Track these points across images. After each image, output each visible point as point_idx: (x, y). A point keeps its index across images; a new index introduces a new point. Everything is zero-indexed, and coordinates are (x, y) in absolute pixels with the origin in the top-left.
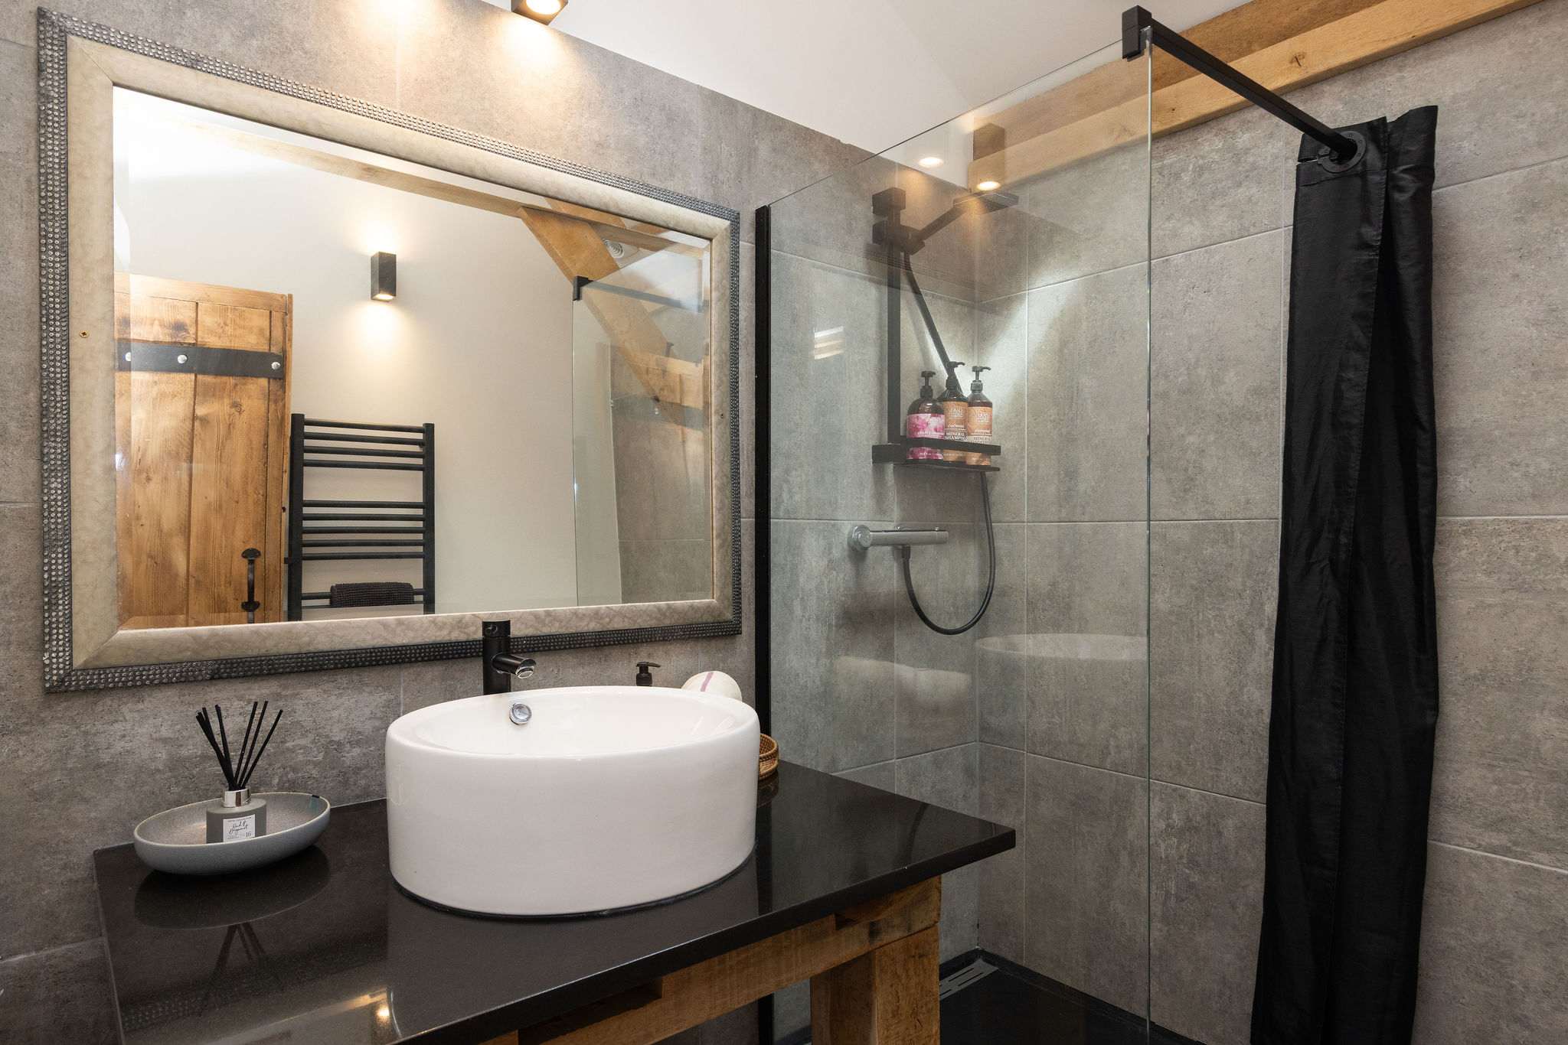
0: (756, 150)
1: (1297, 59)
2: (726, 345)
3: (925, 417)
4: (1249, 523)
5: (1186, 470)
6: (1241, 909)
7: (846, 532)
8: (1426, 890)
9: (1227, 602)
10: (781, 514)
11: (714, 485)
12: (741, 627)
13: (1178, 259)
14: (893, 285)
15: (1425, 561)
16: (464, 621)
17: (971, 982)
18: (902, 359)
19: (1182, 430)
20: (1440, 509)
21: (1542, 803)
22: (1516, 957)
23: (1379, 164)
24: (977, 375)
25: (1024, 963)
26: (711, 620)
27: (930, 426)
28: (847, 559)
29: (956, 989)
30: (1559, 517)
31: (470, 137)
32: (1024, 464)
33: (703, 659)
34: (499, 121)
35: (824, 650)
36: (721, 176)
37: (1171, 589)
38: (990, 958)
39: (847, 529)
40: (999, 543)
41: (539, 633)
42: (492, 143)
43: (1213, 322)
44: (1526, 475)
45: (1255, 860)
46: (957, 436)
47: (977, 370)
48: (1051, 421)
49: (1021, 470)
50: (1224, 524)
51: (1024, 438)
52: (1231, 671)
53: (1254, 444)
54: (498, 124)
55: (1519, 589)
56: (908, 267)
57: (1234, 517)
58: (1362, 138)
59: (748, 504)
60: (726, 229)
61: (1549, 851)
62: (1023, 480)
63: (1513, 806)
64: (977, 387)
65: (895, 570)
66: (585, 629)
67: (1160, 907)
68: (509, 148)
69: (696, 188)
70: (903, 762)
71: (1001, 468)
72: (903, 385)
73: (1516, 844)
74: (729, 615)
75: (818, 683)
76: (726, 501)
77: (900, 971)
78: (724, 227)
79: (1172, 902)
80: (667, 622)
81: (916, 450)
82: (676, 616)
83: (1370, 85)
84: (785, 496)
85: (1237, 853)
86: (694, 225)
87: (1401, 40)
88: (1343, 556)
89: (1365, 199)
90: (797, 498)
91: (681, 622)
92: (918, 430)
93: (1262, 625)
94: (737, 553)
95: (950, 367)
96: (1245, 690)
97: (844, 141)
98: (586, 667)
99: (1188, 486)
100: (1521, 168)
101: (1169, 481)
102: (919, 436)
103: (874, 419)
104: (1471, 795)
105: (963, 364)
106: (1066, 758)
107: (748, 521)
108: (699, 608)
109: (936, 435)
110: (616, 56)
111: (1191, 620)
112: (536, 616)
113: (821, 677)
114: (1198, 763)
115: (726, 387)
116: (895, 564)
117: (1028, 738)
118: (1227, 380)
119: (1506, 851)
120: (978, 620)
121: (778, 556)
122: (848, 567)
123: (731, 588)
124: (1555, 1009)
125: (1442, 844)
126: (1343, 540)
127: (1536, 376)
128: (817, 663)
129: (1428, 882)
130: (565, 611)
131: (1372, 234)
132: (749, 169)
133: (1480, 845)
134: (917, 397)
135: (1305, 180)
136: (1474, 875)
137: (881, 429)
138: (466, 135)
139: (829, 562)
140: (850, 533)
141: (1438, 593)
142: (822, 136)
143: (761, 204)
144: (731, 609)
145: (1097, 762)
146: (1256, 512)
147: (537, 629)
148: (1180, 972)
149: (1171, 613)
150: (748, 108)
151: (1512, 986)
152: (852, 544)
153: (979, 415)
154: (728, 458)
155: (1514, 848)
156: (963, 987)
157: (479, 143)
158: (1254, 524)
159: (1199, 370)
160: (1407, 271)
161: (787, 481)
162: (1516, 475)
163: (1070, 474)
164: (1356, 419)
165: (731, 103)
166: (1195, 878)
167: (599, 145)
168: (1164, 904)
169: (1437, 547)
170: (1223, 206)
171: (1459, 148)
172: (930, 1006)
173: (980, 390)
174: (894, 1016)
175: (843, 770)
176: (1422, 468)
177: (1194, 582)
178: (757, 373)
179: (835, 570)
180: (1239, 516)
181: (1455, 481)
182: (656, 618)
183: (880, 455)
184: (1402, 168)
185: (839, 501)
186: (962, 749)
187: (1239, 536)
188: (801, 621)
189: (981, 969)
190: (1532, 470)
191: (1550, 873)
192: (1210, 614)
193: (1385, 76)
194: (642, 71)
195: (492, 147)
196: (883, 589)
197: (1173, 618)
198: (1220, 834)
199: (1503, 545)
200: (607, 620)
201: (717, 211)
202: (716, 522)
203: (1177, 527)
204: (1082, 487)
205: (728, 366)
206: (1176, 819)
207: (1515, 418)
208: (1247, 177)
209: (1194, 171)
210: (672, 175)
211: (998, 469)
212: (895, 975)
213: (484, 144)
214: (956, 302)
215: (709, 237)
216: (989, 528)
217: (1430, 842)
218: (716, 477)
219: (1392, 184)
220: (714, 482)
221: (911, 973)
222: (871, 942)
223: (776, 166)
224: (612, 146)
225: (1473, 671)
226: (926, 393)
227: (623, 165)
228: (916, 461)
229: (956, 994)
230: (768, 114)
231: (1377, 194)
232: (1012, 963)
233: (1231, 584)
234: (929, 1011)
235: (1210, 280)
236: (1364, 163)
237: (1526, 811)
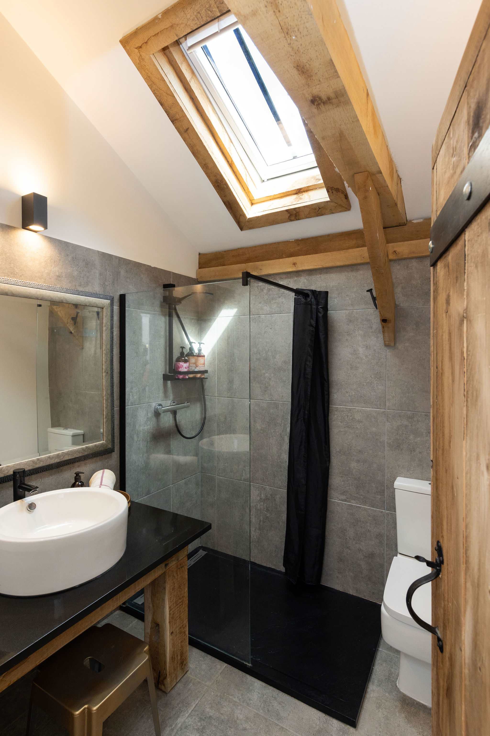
0: (120, 272)
1: (294, 264)
2: (109, 347)
3: (181, 363)
4: (283, 403)
5: (265, 384)
6: (281, 523)
7: (153, 407)
8: (328, 513)
9: (277, 427)
10: (129, 404)
11: (104, 399)
12: (114, 449)
13: (263, 316)
14: (170, 316)
15: (327, 419)
16: (3, 469)
17: (198, 559)
18: (174, 341)
19: (264, 371)
20: (330, 403)
21: (353, 486)
22: (347, 530)
23: (315, 302)
24: (200, 345)
25: (216, 549)
26: (103, 449)
27: (184, 367)
28: (154, 416)
29: (192, 563)
30: (356, 408)
31: (6, 280)
32: (216, 377)
33: (99, 464)
34: (17, 271)
35: (145, 451)
36: (106, 284)
37: (261, 422)
38: (204, 549)
39: (154, 405)
40: (207, 403)
41: (34, 468)
42: (15, 281)
43: (273, 338)
44: (349, 396)
45: (284, 508)
46: (193, 369)
47: (200, 344)
48: (225, 363)
49: (215, 378)
50: (276, 403)
51: (216, 368)
52: (278, 449)
53: (284, 378)
54: (17, 273)
55: (348, 427)
56: (175, 309)
57: (278, 400)
58: (311, 294)
59: (117, 403)
60: (109, 304)
61: (354, 500)
62: (215, 382)
63: (347, 488)
64: (200, 350)
65: (171, 417)
66: (53, 462)
67: (258, 525)
68: (22, 282)
69: (96, 289)
70: (174, 485)
71: (208, 378)
72: (174, 351)
73: (347, 498)
74: (110, 446)
75: (143, 463)
76: (109, 404)
77: (175, 575)
78: (108, 303)
79: (262, 523)
80: (86, 453)
81: (178, 375)
82: (89, 450)
83: (313, 276)
84: (131, 397)
85: (280, 506)
86: (96, 304)
87: (320, 267)
88: (306, 417)
89: (311, 311)
90: (135, 397)
91: (91, 452)
92: (179, 368)
93: (286, 435)
94: (113, 422)
95: (191, 343)
96: (282, 455)
97: (153, 266)
98: (53, 476)
99: (266, 390)
100: (348, 310)
101: (260, 387)
102: (180, 371)
103: (163, 364)
104: (337, 485)
105: (195, 343)
106: (230, 478)
107: (117, 409)
108: (98, 446)
109: (185, 370)
110: (65, 242)
111: (267, 433)
112: (33, 461)
113: (144, 461)
114: (269, 478)
115: (109, 362)
116: (171, 415)
117: (217, 471)
118: (277, 358)
119: (345, 501)
120: (199, 433)
121: (128, 420)
122: (154, 419)
123: (111, 436)
124: (356, 543)
125: (332, 500)
126: (306, 412)
127: (351, 368)
128: (143, 456)
129: (328, 511)
130: (45, 457)
131: (313, 323)
132: (117, 280)
133: (340, 499)
134: (179, 355)
135: (297, 302)
136: (338, 508)
137: (166, 367)
138: (4, 279)
139: (147, 418)
140: (155, 406)
141: (330, 427)
142: (144, 265)
143: (122, 292)
144: (111, 444)
145: (239, 479)
146: (285, 400)
147: (33, 466)
148: (264, 545)
149: (261, 430)
150: (116, 257)
151: (347, 538)
152: (155, 410)
153: (201, 360)
154: (109, 388)
155: (347, 500)
156: (195, 562)
157: (10, 282)
158: (284, 403)
159: (269, 353)
160: (322, 336)
161: (131, 392)
162: (347, 395)
163: (231, 382)
164: (309, 376)
165: (110, 256)
166: (268, 515)
167: (58, 276)
168: (259, 524)
169: (330, 414)
170: (275, 303)
171: (334, 301)
172: (184, 583)
173: (201, 351)
174: (173, 590)
175: (152, 493)
176: (326, 393)
177: (268, 420)
178: (120, 354)
179: (149, 421)
180: (280, 400)
181: (334, 396)
182: (81, 453)
183: (166, 378)
184: (320, 306)
185: (151, 396)
186: (195, 476)
187: (280, 406)
188: (137, 442)
189: (201, 553)
190: (350, 394)
191: (355, 506)
192: (272, 431)
193: (317, 275)
194: (76, 247)
195: (15, 283)
196: (167, 425)
197: (262, 432)
198: (275, 500)
199: (344, 415)
200: (62, 457)
201: (105, 297)
202: (105, 412)
203: (263, 402)
204: (234, 387)
205: (109, 354)
206: (263, 496)
207: (347, 379)
208: (282, 295)
209: (267, 290)
210: (88, 285)
211: (207, 378)
212: (174, 576)
213: (11, 282)
214: (193, 319)
215: (102, 307)
216: (204, 398)
217: (328, 499)
218: (105, 396)
219: (318, 311)
220: (104, 398)
221: (179, 574)
222: (166, 568)
223: (127, 278)
224: (64, 276)
225: (338, 450)
226: (182, 354)
227: (68, 283)
228: (179, 379)
229: (194, 564)
230: (124, 259)
231: (314, 311)
232: (212, 549)
233: (278, 422)
234: (184, 584)
235: (272, 325)
236: (311, 301)
237: (350, 489)
